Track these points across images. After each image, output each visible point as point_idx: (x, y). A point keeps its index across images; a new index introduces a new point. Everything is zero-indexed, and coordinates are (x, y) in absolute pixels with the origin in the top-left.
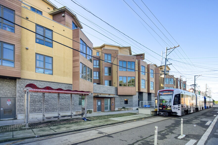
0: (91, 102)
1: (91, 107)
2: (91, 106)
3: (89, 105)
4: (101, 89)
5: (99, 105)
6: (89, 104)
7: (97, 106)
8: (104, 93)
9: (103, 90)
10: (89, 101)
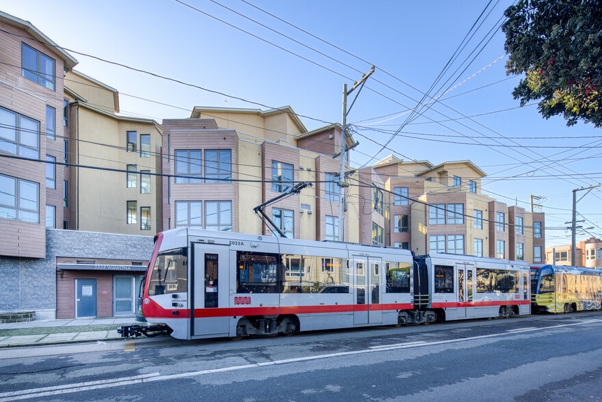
0: (46, 287)
1: (47, 302)
2: (47, 298)
3: (36, 296)
4: (96, 244)
5: (87, 297)
6: (35, 294)
7: (77, 300)
8: (110, 256)
9: (106, 247)
10: (35, 283)
